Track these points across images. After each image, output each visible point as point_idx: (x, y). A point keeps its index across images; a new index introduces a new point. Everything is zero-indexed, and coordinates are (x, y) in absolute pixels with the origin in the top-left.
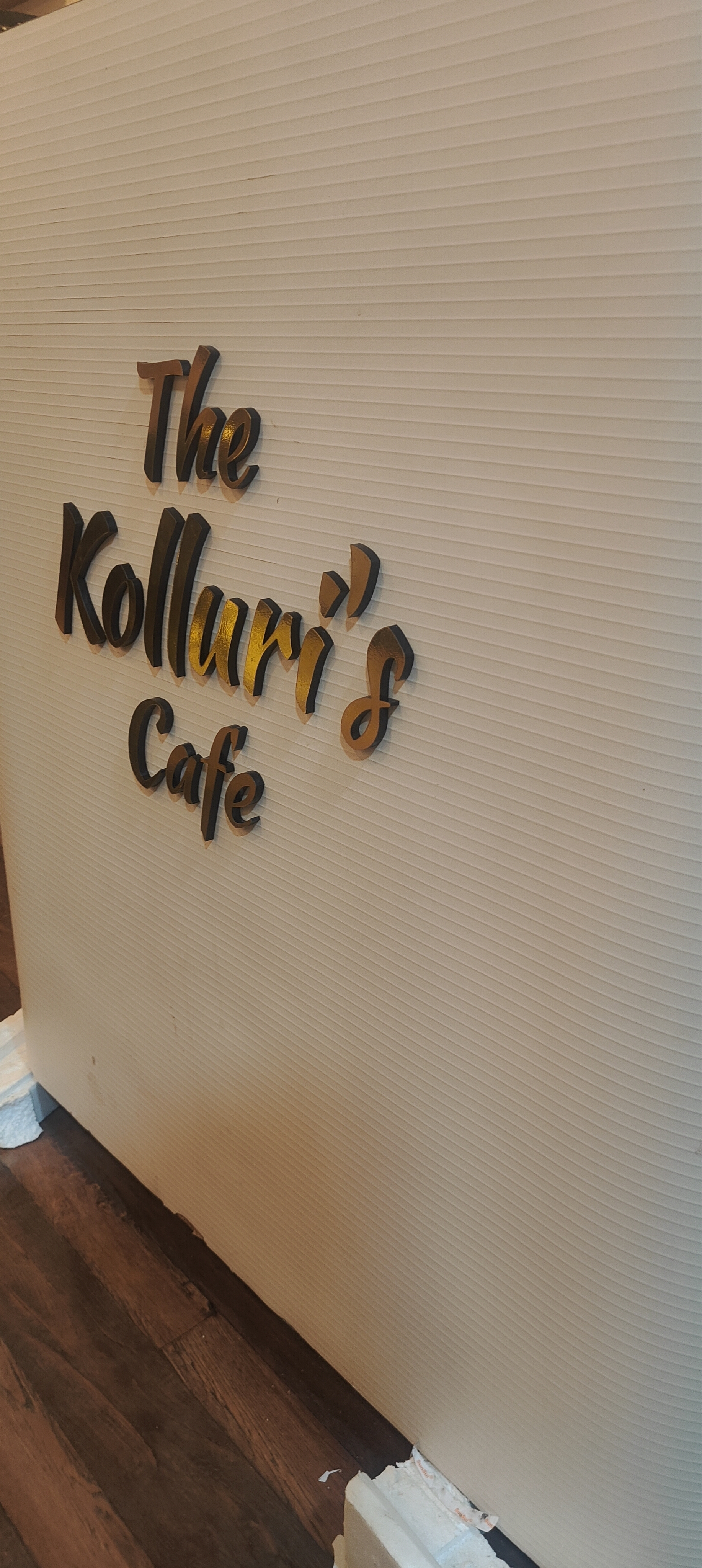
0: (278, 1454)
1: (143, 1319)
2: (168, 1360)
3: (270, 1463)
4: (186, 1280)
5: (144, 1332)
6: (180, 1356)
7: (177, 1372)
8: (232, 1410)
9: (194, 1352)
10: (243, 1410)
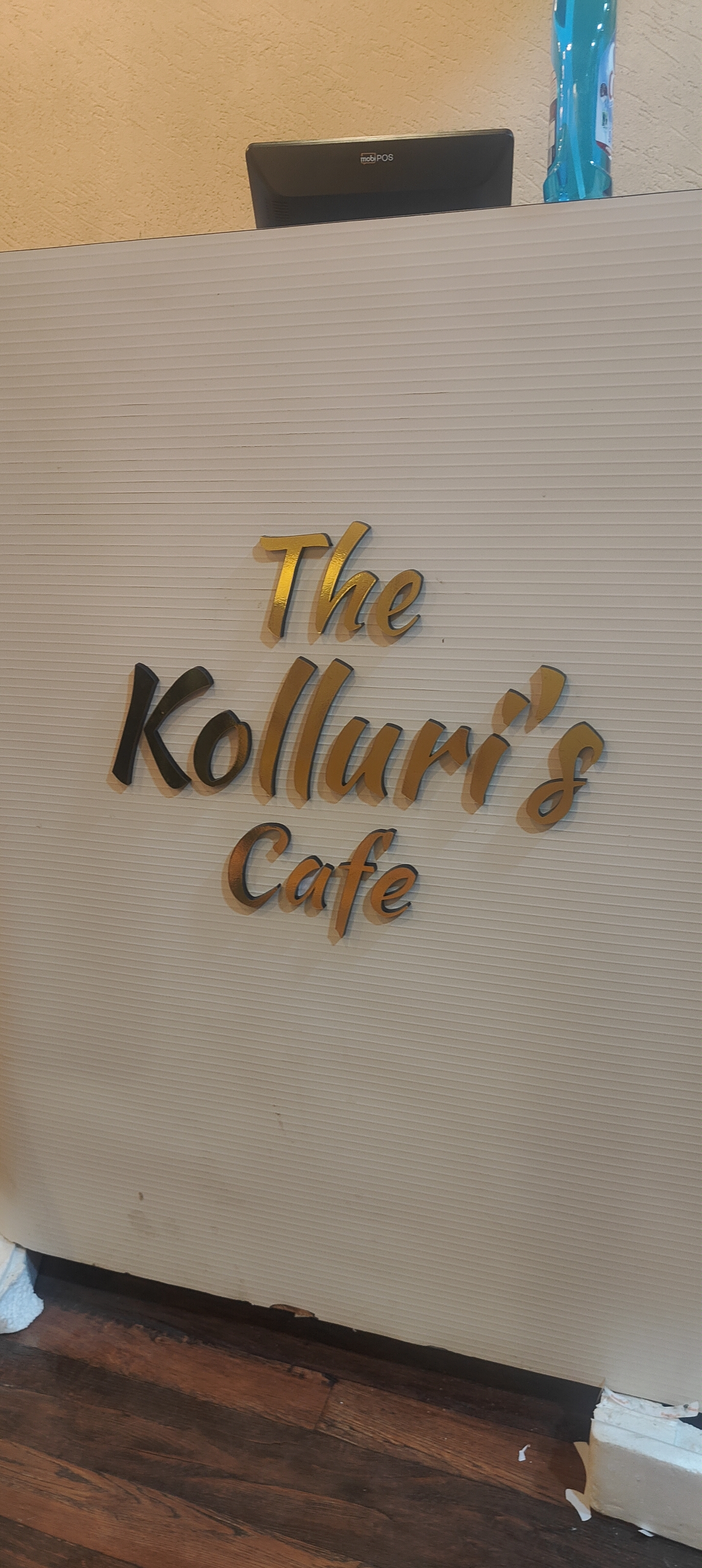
0: (475, 1460)
1: (279, 1415)
2: (328, 1435)
3: (474, 1468)
4: (288, 1366)
5: (289, 1424)
6: (337, 1427)
7: (343, 1441)
8: (411, 1446)
9: (344, 1418)
10: (421, 1441)
